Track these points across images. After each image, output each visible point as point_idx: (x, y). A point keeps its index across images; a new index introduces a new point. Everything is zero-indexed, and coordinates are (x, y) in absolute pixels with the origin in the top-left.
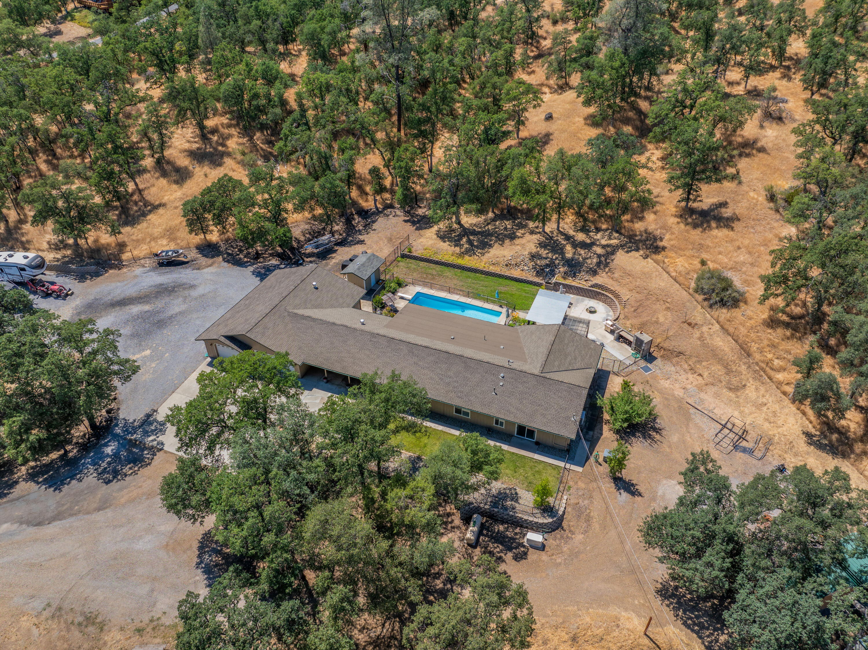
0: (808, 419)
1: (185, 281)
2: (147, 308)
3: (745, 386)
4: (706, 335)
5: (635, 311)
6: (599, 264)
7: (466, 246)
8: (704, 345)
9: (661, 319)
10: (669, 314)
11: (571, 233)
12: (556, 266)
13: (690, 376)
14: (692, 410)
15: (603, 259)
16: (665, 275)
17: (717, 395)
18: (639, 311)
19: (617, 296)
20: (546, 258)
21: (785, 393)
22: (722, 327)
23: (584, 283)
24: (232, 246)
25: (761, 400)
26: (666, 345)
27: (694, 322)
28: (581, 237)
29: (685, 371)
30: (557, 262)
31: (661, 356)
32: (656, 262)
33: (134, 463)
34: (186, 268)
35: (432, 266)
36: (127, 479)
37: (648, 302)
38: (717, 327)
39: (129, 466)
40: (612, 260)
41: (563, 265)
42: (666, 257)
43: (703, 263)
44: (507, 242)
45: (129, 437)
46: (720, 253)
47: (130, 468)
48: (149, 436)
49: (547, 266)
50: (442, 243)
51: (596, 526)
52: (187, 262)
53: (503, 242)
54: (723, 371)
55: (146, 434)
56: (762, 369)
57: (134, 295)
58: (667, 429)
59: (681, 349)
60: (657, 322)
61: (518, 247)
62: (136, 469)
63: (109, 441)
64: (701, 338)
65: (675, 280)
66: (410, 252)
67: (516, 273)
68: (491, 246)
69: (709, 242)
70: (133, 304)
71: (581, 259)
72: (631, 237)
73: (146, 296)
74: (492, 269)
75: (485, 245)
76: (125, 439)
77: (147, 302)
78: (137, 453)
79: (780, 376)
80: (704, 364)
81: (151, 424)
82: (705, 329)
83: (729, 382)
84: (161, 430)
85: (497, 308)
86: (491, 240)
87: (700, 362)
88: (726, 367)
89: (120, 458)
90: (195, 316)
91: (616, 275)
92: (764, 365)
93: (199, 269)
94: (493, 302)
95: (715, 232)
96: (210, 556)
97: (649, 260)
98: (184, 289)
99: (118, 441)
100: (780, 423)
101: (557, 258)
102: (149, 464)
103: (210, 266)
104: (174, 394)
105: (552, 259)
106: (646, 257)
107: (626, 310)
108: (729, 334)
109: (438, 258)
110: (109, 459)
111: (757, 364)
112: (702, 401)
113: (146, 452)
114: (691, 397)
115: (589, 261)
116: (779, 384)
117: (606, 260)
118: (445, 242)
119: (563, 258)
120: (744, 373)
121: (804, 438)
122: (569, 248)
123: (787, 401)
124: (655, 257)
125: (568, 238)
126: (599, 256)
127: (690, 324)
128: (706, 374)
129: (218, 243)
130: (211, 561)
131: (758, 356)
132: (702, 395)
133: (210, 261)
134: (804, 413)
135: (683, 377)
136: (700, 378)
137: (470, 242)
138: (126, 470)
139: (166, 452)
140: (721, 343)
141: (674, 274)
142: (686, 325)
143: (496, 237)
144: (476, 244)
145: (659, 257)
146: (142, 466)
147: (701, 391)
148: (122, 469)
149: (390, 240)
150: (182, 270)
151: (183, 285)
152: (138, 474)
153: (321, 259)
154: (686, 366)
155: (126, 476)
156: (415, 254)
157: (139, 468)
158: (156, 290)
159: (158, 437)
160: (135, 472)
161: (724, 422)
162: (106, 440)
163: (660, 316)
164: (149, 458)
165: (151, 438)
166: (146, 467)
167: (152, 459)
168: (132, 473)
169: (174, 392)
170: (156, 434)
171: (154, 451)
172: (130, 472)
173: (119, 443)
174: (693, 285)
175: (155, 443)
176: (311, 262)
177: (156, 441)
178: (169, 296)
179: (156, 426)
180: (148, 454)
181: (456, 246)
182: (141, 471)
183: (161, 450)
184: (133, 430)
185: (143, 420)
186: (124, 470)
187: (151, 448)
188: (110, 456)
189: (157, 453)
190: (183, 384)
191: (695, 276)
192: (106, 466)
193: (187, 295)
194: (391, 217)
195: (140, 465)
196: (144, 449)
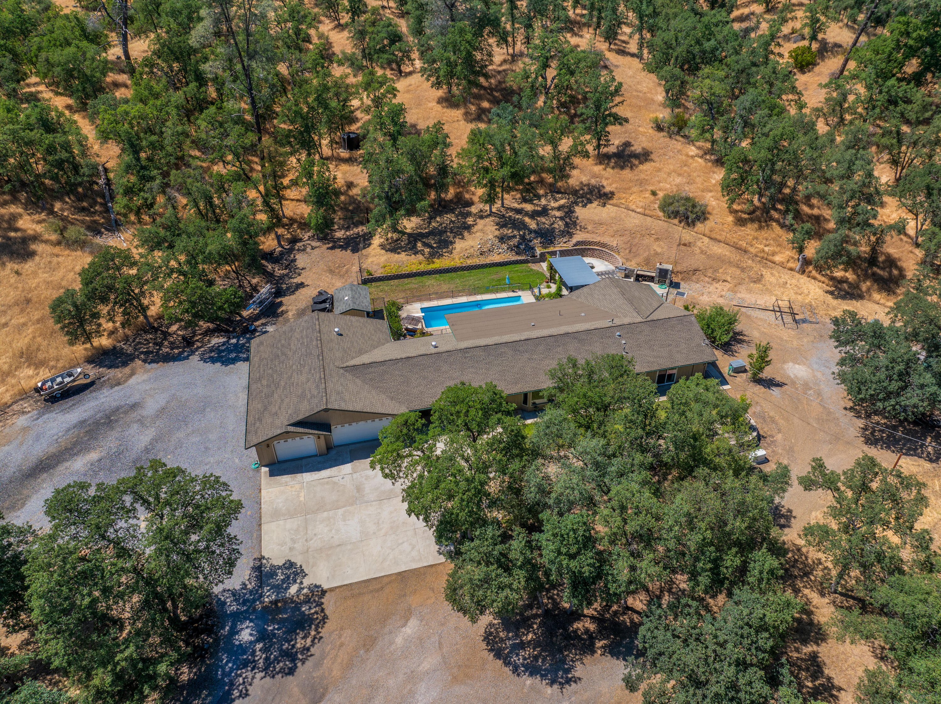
0: (820, 281)
1: (114, 404)
2: (94, 456)
3: (762, 275)
4: (704, 248)
5: (630, 251)
6: (567, 225)
7: (427, 251)
8: (709, 257)
9: (659, 250)
10: (661, 243)
11: (516, 205)
12: (529, 240)
13: (717, 285)
14: (744, 309)
15: (567, 220)
16: (633, 214)
17: (750, 291)
18: (634, 250)
19: (604, 245)
20: (514, 237)
21: (791, 269)
22: (711, 238)
23: (566, 245)
24: (139, 343)
25: (782, 281)
26: (679, 268)
27: (686, 242)
28: (528, 207)
29: (708, 283)
30: (527, 237)
31: (682, 280)
32: (613, 205)
33: (303, 629)
34: (99, 389)
35: (406, 280)
36: (313, 651)
37: (636, 240)
38: (706, 240)
39: (298, 637)
40: (577, 218)
41: (535, 237)
42: (620, 199)
43: (654, 193)
44: (465, 233)
45: (259, 605)
46: (659, 182)
47: (305, 637)
48: (288, 588)
49: (520, 243)
50: (396, 256)
51: (781, 422)
52: (92, 383)
53: (461, 235)
54: (738, 272)
55: (277, 588)
56: (763, 258)
57: (52, 450)
59: (694, 267)
60: (657, 254)
61: (478, 234)
62: (313, 633)
63: (234, 627)
64: (702, 252)
65: (644, 215)
66: (371, 274)
67: (496, 258)
68: (452, 243)
69: (642, 176)
70: (66, 460)
71: (547, 227)
72: (575, 192)
73: (75, 444)
74: (469, 262)
75: (445, 244)
76: (256, 611)
77: (86, 449)
78: (292, 617)
79: (777, 258)
80: (720, 271)
81: (272, 575)
82: (699, 244)
83: (749, 277)
84: (296, 574)
85: (511, 294)
86: (448, 237)
87: (716, 271)
88: (738, 267)
89: (274, 635)
90: (180, 435)
91: (590, 228)
92: (762, 255)
93: (119, 384)
94: (503, 290)
95: (641, 167)
96: (517, 655)
97: (608, 206)
98: (126, 413)
99: (246, 619)
100: (806, 291)
101: (524, 233)
102: (325, 618)
103: (132, 374)
104: (264, 527)
105: (520, 235)
106: (604, 205)
107: (622, 254)
108: (720, 241)
109: (406, 270)
110: (259, 646)
111: (756, 256)
112: (743, 299)
113: (304, 608)
114: (732, 299)
115: (556, 226)
116: (782, 265)
117: (570, 219)
118: (399, 253)
119: (530, 231)
120: (753, 266)
121: (830, 297)
122: (527, 219)
123: (797, 275)
124: (611, 202)
125: (519, 211)
126: (561, 218)
127: (685, 245)
128: (729, 279)
129: (115, 348)
130: (525, 659)
131: (752, 250)
132: (739, 295)
133: (127, 370)
134: (815, 278)
135: (712, 288)
136: (725, 283)
137: (427, 245)
138: (300, 642)
139: (332, 590)
140: (720, 251)
141: (638, 210)
142: (683, 248)
143: (450, 232)
144: (435, 245)
145: (614, 201)
146: (317, 626)
147: (736, 292)
148: (293, 646)
149: (331, 272)
150: (94, 394)
151: (117, 409)
152: (321, 638)
153: (274, 317)
154: (707, 279)
155: (308, 649)
156: (377, 275)
157: (316, 630)
158: (82, 431)
159: (301, 583)
160: (315, 638)
161: (771, 308)
162: (227, 628)
163: (655, 247)
164: (316, 613)
165: (293, 589)
166: (324, 623)
167: (323, 610)
168: (313, 641)
169: (260, 525)
170: (295, 581)
171: (314, 601)
172: (309, 640)
173: (251, 621)
174: (661, 214)
175: (305, 591)
176: (264, 325)
177: (303, 589)
178: (112, 429)
179: (282, 573)
180: (310, 608)
181: (416, 253)
182: (324, 632)
183: (324, 592)
184: (255, 595)
185: (256, 577)
186: (298, 645)
187: (307, 601)
188: (258, 641)
189: (323, 600)
190: (263, 510)
191: (656, 206)
192: (264, 656)
193: (139, 417)
194: (308, 250)
195: (313, 627)
196: (297, 606)
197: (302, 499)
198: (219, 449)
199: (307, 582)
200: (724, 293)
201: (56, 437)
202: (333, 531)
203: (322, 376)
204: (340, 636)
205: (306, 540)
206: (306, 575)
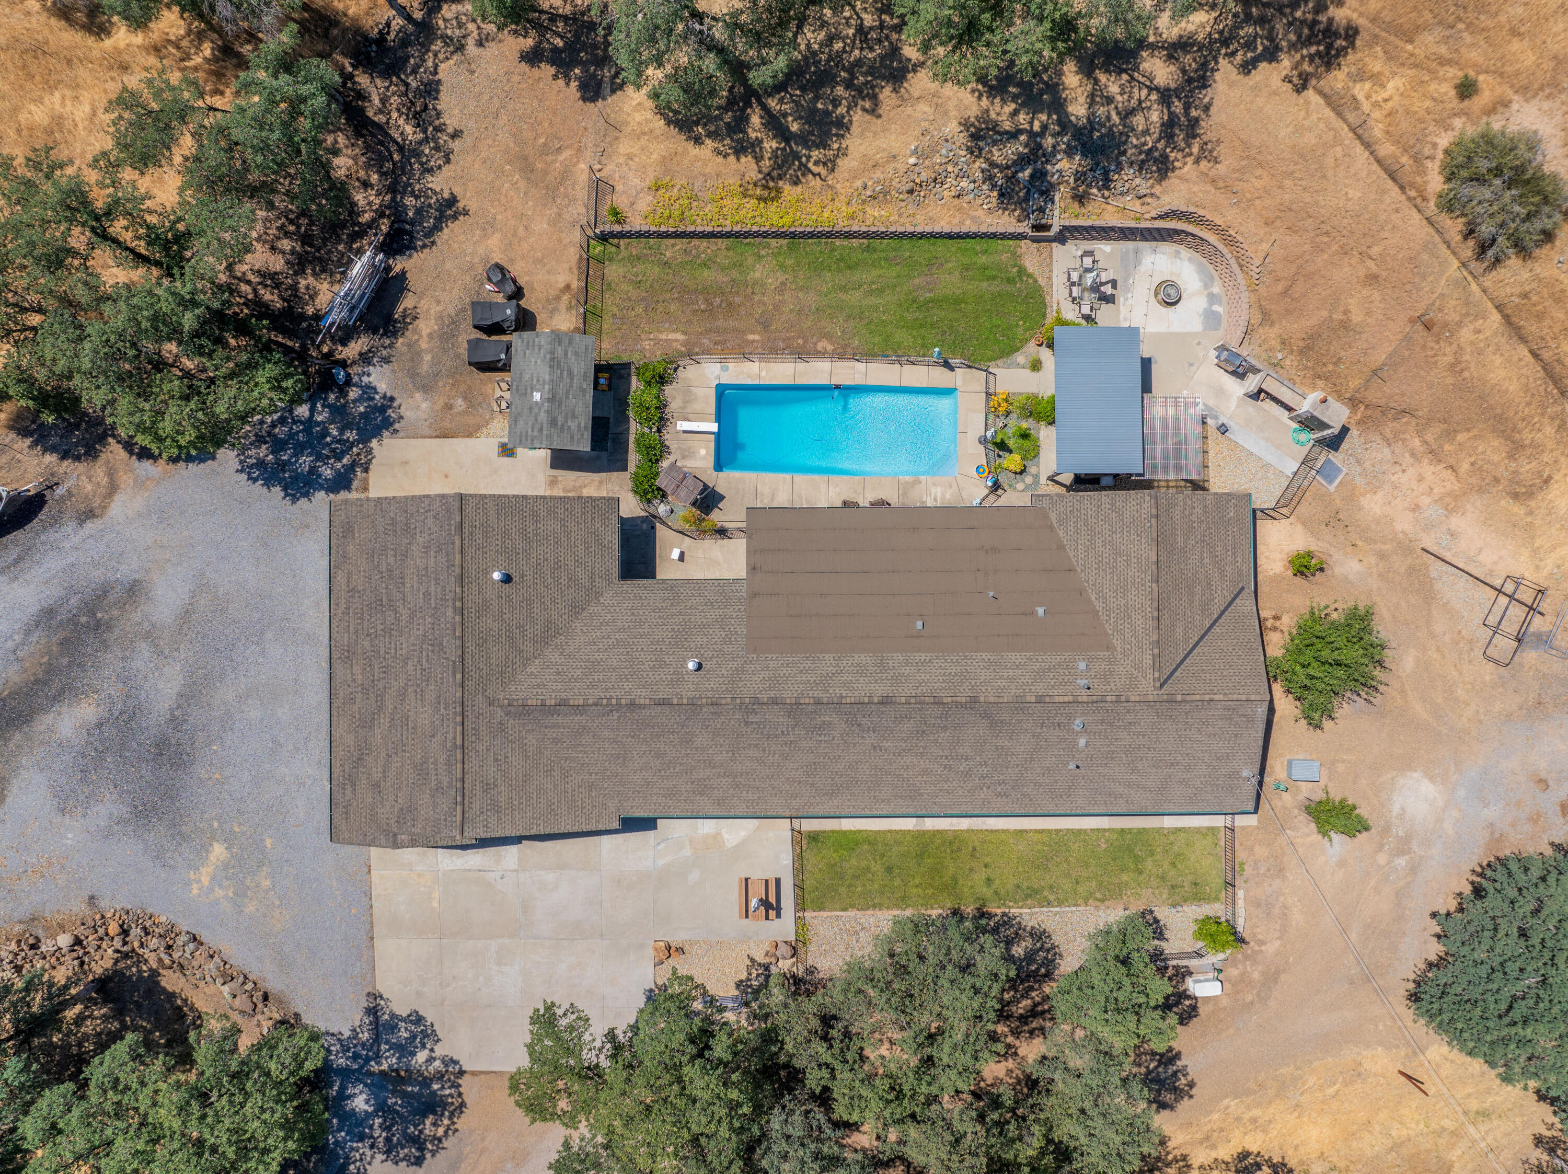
2: (87, 711)
3: (1548, 480)
4: (1468, 353)
5: (1285, 293)
6: (1169, 127)
7: (770, 145)
8: (1463, 386)
10: (1376, 296)
12: (1049, 157)
13: (1427, 470)
14: (1436, 568)
15: (1178, 107)
16: (1362, 156)
17: (1487, 518)
18: (1297, 290)
19: (1231, 242)
20: (1013, 135)
22: (1507, 322)
23: (1136, 206)
26: (1370, 394)
27: (1439, 317)
29: (1413, 455)
30: (1049, 141)
31: (1359, 423)
33: (434, 1113)
34: (56, 521)
36: (445, 1144)
37: (1320, 260)
38: (1493, 321)
39: (428, 1122)
40: (1207, 108)
41: (1070, 153)
42: (1360, 76)
43: (1468, 86)
44: (886, 94)
45: (374, 1067)
47: (435, 1125)
48: (413, 1054)
49: (1022, 161)
50: (693, 151)
52: (41, 499)
53: (874, 98)
54: (1502, 451)
55: (403, 1051)
57: (14, 676)
58: (1393, 644)
59: (1407, 404)
60: (1345, 325)
61: (923, 107)
62: (446, 1122)
63: (343, 1088)
64: (1455, 367)
65: (1389, 171)
66: (620, 219)
67: (945, 214)
68: (843, 126)
70: (43, 710)
71: (1115, 118)
74: (875, 217)
75: (824, 127)
76: (370, 1074)
78: (420, 1095)
80: (1460, 437)
81: (392, 1027)
82: (1466, 334)
83: (1515, 477)
84: (426, 1035)
85: (938, 376)
86: (836, 102)
87: (1449, 434)
88: (1509, 438)
89: (397, 1112)
90: (227, 694)
91: (1223, 169)
93: (91, 514)
97: (1310, 94)
98: (120, 606)
99: (359, 1080)
101: (1044, 127)
102: (463, 1105)
103: (112, 486)
104: (378, 944)
105: (1030, 132)
106: (1301, 82)
107: (1262, 290)
108: (1523, 339)
110: (378, 1121)
112: (1455, 536)
113: (436, 1087)
114: (1429, 529)
115: (1138, 121)
117: (1187, 107)
118: (698, 141)
119: (1065, 124)
120: (1550, 445)
124: (1326, 78)
126: (1166, 96)
127: (1428, 327)
128: (1465, 466)
132: (1455, 522)
135: (1411, 475)
136: (1447, 474)
137: (774, 123)
138: (428, 1128)
139: (474, 1074)
140: (1502, 371)
141: (1386, 149)
142: (1419, 330)
143: (849, 85)
144: (795, 127)
145: (1338, 78)
146: (452, 1114)
147: (1450, 511)
148: (421, 1132)
149: (527, 167)
150: (52, 535)
151: (104, 591)
152: (456, 1130)
153: (385, 334)
154: (1417, 442)
155: (440, 1140)
156: (636, 223)
157: (450, 1118)
158: (54, 639)
159: (432, 1050)
160: (448, 1129)
161: (1498, 583)
162: (336, 1088)
163: (1353, 303)
164: (451, 1096)
165: (421, 1057)
166: (462, 1112)
167: (460, 1095)
168: (446, 1132)
169: (372, 938)
170: (424, 1046)
171: (449, 1080)
172: (441, 1131)
173: (366, 1085)
174: (1435, 182)
175: (437, 1063)
176: (365, 358)
177: (435, 1059)
178: (105, 646)
179: (406, 1029)
180: (443, 1088)
181: (740, 150)
182: (460, 1123)
183: (462, 1073)
184: (368, 1051)
185: (371, 1022)
186: (427, 1132)
187: (440, 1076)
188: (374, 1114)
189: (460, 1081)
190: (375, 911)
191: (1444, 141)
192: (384, 1134)
193: (146, 625)
194: (471, 48)
195: (447, 1113)
196: (426, 1082)
197: (435, 904)
198: (297, 749)
199: (439, 1051)
200: (1425, 501)
201: (10, 644)
202: (481, 979)
203: (459, 742)
204: (483, 1139)
205: (441, 984)
206: (439, 1040)
